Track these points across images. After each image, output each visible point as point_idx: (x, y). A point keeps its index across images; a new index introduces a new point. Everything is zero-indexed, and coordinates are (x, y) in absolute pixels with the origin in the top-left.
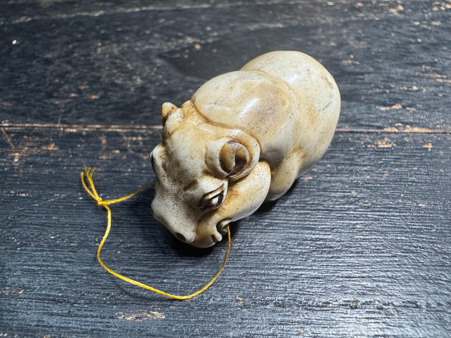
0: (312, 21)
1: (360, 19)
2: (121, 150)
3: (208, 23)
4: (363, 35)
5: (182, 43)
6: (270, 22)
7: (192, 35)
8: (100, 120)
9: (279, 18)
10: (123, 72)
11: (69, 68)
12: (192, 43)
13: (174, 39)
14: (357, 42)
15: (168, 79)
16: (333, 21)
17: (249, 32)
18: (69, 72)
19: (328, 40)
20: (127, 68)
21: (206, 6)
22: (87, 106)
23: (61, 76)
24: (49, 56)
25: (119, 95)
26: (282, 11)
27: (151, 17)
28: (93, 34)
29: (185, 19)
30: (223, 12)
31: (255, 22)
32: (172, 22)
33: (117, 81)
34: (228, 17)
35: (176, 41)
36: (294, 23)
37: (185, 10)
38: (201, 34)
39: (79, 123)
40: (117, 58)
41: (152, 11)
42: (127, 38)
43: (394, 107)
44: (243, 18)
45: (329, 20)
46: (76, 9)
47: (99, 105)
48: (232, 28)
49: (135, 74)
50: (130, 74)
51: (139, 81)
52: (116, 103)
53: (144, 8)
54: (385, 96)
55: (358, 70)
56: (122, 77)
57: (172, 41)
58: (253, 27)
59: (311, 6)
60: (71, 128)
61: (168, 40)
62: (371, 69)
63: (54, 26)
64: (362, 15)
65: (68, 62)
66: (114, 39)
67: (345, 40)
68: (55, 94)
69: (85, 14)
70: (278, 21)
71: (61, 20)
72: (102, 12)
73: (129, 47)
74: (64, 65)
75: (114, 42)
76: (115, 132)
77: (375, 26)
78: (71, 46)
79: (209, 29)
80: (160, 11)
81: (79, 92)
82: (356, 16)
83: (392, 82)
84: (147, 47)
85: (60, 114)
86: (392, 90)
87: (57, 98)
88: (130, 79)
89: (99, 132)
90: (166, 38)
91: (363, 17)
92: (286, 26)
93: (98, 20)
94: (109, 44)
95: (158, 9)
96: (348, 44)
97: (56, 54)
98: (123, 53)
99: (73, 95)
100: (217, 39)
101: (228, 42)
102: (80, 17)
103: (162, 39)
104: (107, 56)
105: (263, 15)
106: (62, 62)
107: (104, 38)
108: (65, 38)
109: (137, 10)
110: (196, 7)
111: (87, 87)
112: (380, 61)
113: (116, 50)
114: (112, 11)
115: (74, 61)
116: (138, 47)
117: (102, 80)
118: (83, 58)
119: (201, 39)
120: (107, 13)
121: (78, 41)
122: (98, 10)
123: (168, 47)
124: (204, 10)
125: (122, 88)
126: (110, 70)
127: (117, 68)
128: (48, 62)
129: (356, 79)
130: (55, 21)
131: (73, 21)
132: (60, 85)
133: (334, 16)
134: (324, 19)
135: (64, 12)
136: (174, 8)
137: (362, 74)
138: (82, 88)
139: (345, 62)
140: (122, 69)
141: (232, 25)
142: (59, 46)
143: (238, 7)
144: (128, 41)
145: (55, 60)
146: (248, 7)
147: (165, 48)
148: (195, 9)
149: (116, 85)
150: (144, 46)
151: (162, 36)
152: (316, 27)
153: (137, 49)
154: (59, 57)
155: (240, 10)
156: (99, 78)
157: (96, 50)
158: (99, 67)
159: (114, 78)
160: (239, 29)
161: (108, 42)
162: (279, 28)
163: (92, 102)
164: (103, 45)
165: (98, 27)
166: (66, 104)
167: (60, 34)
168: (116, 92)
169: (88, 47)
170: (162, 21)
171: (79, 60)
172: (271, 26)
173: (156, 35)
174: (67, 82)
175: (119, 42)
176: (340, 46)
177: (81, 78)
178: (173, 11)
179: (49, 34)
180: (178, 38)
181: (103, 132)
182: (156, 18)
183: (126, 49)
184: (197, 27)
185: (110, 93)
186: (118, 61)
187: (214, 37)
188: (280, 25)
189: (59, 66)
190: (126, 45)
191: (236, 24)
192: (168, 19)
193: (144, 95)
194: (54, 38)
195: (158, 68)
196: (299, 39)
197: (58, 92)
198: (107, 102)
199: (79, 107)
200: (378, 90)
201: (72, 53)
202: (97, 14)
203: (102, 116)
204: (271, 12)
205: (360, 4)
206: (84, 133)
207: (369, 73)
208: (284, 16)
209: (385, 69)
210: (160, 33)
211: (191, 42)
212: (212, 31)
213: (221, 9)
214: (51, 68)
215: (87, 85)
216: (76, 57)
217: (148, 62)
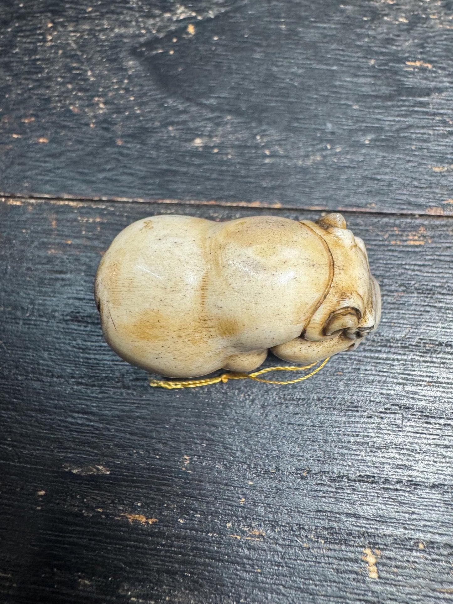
5: (170, 20)
10: (81, 89)
12: (184, 20)
13: (157, 12)
14: (443, 13)
15: (142, 104)
18: (8, 89)
20: (87, 80)
25: (74, 136)
33: (71, 108)
35: (161, 16)
40: (73, 57)
47: (48, 156)
49: (97, 94)
50: (90, 93)
55: (424, 83)
56: (80, 98)
60: (14, 197)
62: (446, 82)
65: (7, 67)
67: (425, 9)
73: (90, 31)
75: (70, 20)
76: (67, 205)
81: (22, 129)
84: (117, 31)
88: (91, 104)
89: (47, 207)
90: (146, 9)
94: (62, 24)
96: (427, 18)
98: (83, 45)
99: (15, 136)
100: (223, 10)
103: (140, 8)
104: (60, 52)
107: (55, 11)
111: (33, 119)
113: (72, 36)
115: (15, 64)
116: (104, 31)
117: (51, 105)
118: (26, 59)
119: (199, 11)
121: (20, 16)
123: (148, 30)
125: (79, 121)
126: (63, 84)
127: (73, 79)
129: (416, 104)
138: (26, 121)
139: (409, 64)
140: (79, 80)
144: (89, 18)
149: (71, 115)
150: (112, 29)
156: (48, 100)
157: (44, 41)
158: (49, 79)
159: (68, 102)
161: (61, 20)
163: (40, 150)
164: (54, 26)
166: (6, 154)
168: (70, 129)
171: (22, 62)
174: (8, 110)
175: (77, 20)
177: (24, 102)
181: (53, 207)
185: (63, 133)
186: (74, 64)
187: (217, 4)
193: (107, 135)
195: (130, 77)
198: (58, 150)
199: (24, 160)
201: (12, 45)
206: (30, 208)
211: (183, 17)
215: (33, 115)
216: (17, 53)
217: (115, 65)
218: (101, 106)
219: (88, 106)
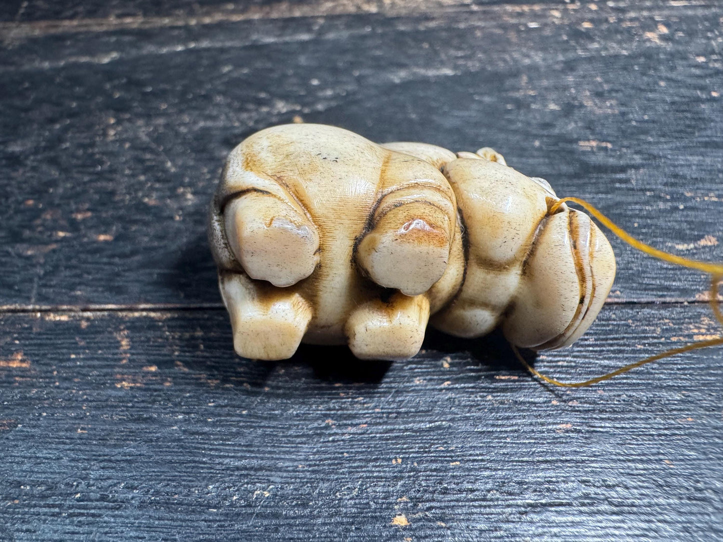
0: (505, 61)
1: (594, 53)
2: (159, 364)
3: (312, 72)
4: (606, 87)
5: (268, 113)
6: (428, 65)
7: (286, 97)
8: (116, 291)
9: (443, 56)
10: (158, 180)
11: (55, 173)
12: (286, 113)
13: (251, 106)
14: (597, 101)
16: (544, 60)
17: (392, 88)
18: (53, 183)
19: (542, 98)
20: (165, 171)
21: (305, 37)
22: (90, 258)
23: (38, 192)
24: (15, 148)
25: (151, 231)
26: (447, 43)
27: (205, 62)
28: (100, 99)
29: (269, 65)
30: (339, 48)
31: (402, 66)
32: (245, 71)
33: (146, 200)
34: (349, 57)
35: (257, 110)
36: (473, 66)
37: (267, 46)
38: (303, 93)
39: (74, 300)
40: (146, 149)
41: (207, 50)
42: (164, 106)
43: (702, 242)
44: (376, 59)
45: (538, 58)
46: (67, 51)
47: (113, 256)
48: (359, 80)
49: (182, 185)
50: (172, 183)
51: (190, 198)
52: (148, 249)
53: (192, 45)
54: (677, 216)
55: (612, 161)
56: (157, 190)
57: (247, 111)
58: (398, 76)
59: (498, 31)
60: (56, 311)
61: (242, 109)
62: (638, 159)
63: (27, 85)
64: (596, 45)
65: (53, 161)
66: (140, 110)
67: (575, 98)
68: (27, 233)
69: (84, 59)
70: (443, 63)
71: (41, 72)
72: (115, 55)
73: (167, 126)
74: (44, 167)
75: (139, 116)
76: (145, 318)
77: (625, 68)
78: (58, 126)
79: (315, 82)
80: (222, 50)
81: (74, 226)
82: (585, 49)
83: (684, 185)
84: (202, 124)
85: (36, 279)
86: (689, 204)
87: (30, 241)
88: (174, 196)
89: (113, 321)
90: (236, 104)
91: (598, 50)
92: (459, 73)
93: (109, 72)
94: (129, 120)
95: (218, 45)
96: (581, 106)
97: (29, 144)
98: (158, 139)
99: (61, 234)
100: (333, 104)
101: (354, 109)
102: (77, 65)
103: (229, 105)
104: (127, 145)
105: (411, 52)
106: (40, 161)
107: (119, 108)
108: (47, 110)
109: (180, 48)
110: (287, 39)
111: (89, 214)
112: (650, 139)
113: (143, 131)
114: (134, 52)
115: (64, 159)
116: (185, 124)
117: (117, 198)
118: (80, 152)
119: (304, 105)
120: (124, 55)
121: (72, 114)
122: (107, 52)
123: (242, 122)
124: (303, 44)
125: (158, 214)
126: (133, 176)
127: (146, 171)
128: (15, 161)
129: (613, 181)
130: (28, 76)
131: (63, 74)
132: (36, 213)
133: (544, 49)
134: (528, 56)
135: (45, 58)
136: (247, 44)
137: (623, 169)
138: (80, 217)
139: (584, 145)
140: (155, 172)
141: (357, 73)
142: (35, 126)
143: (364, 37)
144: (164, 114)
145: (27, 158)
146: (382, 36)
147: (237, 124)
148: (286, 43)
149: (146, 209)
150: (195, 123)
151: (229, 100)
152: (516, 74)
153: (183, 130)
154: (36, 151)
155: (370, 43)
156: (113, 193)
157: (105, 134)
158: (112, 171)
159: (140, 194)
160: (372, 81)
161: (127, 116)
162: (447, 77)
163: (98, 249)
164: (119, 122)
165: (108, 86)
166: (46, 256)
167: (39, 102)
168: (146, 224)
169: (90, 127)
170: (226, 69)
171: (74, 156)
172: (431, 73)
173: (219, 99)
174: (51, 205)
175: (148, 116)
176: (569, 109)
177: (76, 196)
178: (245, 48)
179: (17, 102)
180: (260, 103)
181: (121, 320)
182: (216, 64)
183: (161, 130)
184: (294, 80)
185: (134, 228)
186: (148, 156)
187: (326, 99)
188: (448, 72)
189: (34, 169)
190: (161, 121)
191: (366, 72)
192: (238, 65)
194: (26, 110)
196: (487, 99)
197: (31, 228)
198: (128, 248)
199: (74, 262)
200: (662, 205)
201: (60, 140)
202: (106, 60)
203: (119, 282)
204: (426, 45)
205: (587, 25)
206: (84, 324)
207: (636, 167)
208: (453, 52)
209: (665, 157)
210: (224, 93)
211: (284, 110)
212: (321, 88)
213: (335, 42)
214: (19, 174)
215: (88, 210)
216: (66, 149)
217: (204, 155)
218: (189, 196)
219: (170, 197)
